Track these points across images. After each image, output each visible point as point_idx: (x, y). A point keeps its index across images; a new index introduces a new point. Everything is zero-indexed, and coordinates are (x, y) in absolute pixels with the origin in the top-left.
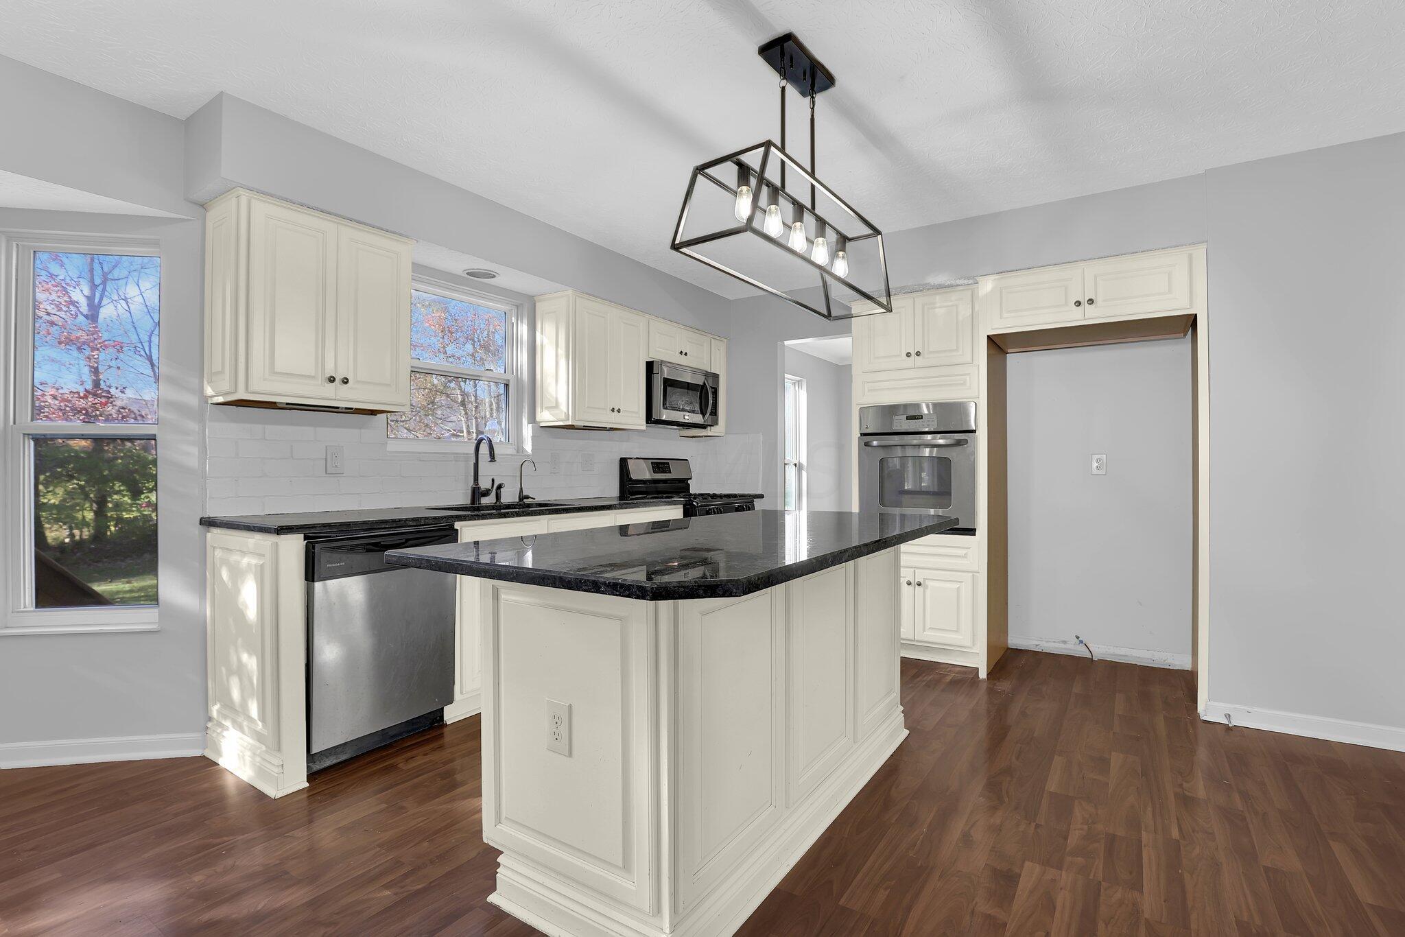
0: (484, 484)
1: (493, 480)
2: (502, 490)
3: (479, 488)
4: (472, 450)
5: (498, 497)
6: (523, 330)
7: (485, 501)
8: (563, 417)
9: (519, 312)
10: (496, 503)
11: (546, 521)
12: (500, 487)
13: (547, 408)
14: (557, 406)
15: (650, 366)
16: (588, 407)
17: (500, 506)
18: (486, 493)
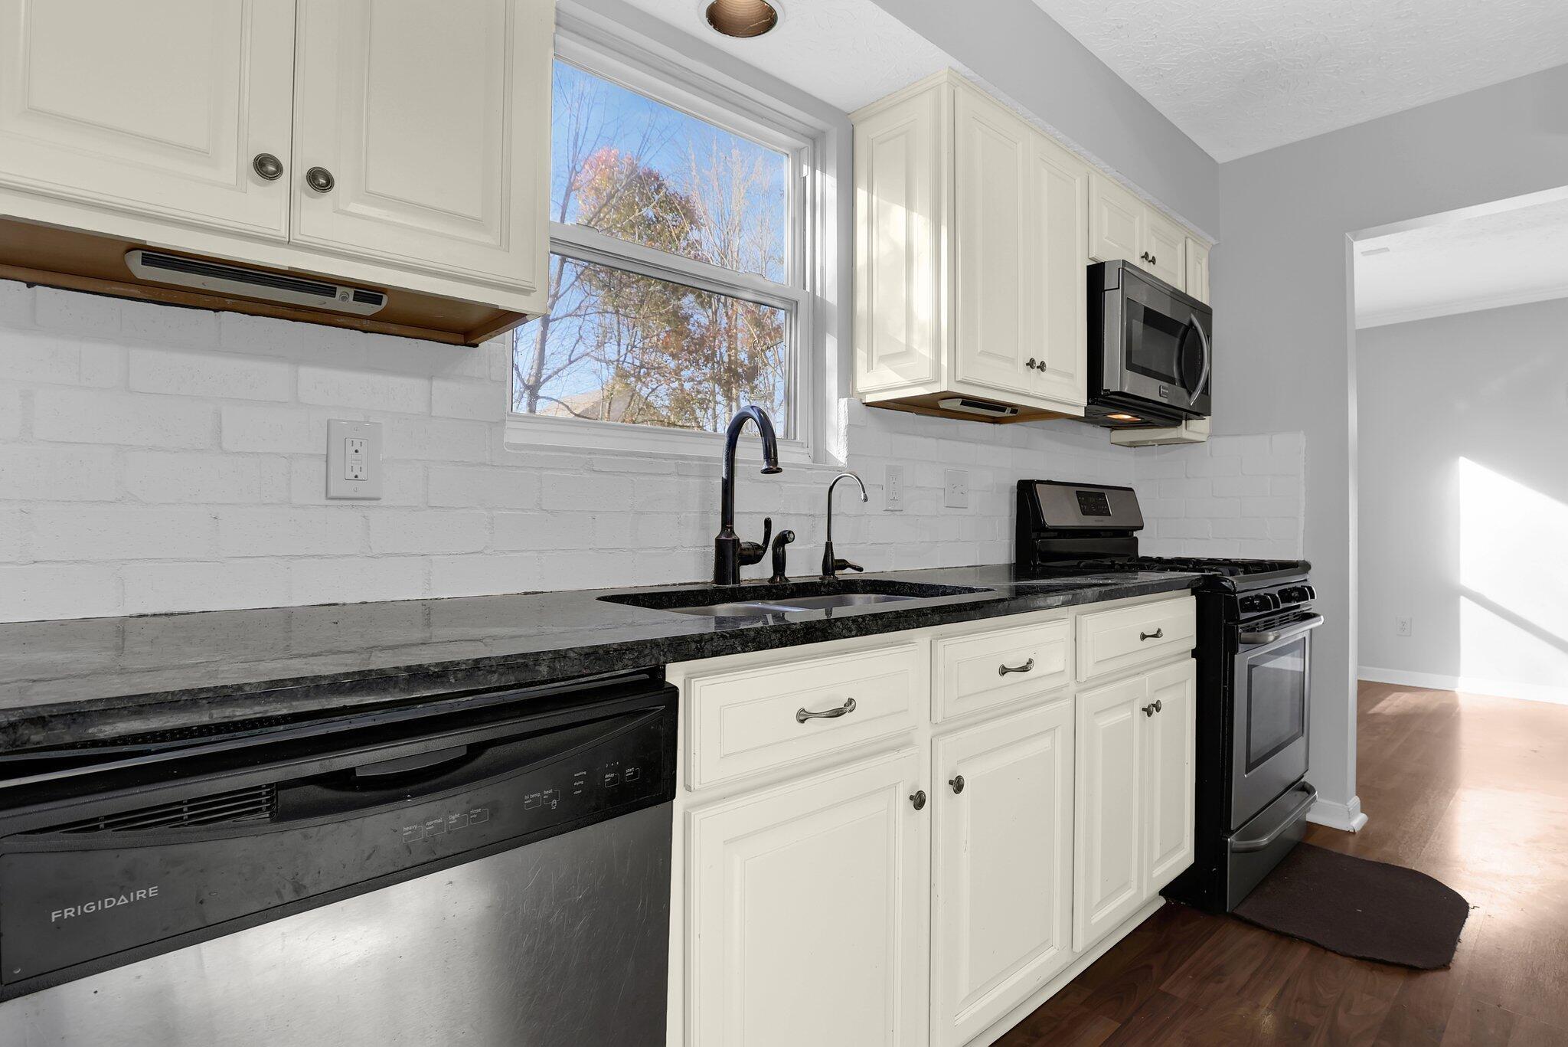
0: (748, 532)
1: (768, 523)
2: (787, 547)
3: (736, 542)
4: (720, 451)
5: (779, 563)
6: (828, 185)
7: (749, 574)
8: (926, 374)
9: (818, 154)
10: (772, 580)
11: (927, 640)
12: (784, 539)
13: (883, 359)
14: (907, 352)
15: (1096, 274)
16: (984, 353)
17: (784, 588)
18: (753, 555)
